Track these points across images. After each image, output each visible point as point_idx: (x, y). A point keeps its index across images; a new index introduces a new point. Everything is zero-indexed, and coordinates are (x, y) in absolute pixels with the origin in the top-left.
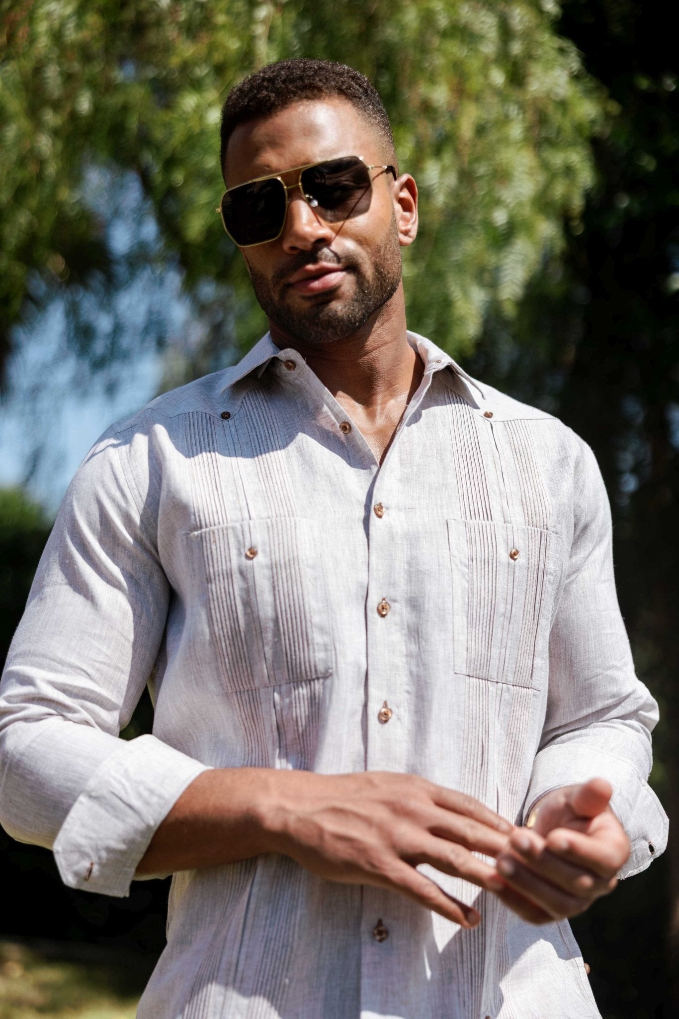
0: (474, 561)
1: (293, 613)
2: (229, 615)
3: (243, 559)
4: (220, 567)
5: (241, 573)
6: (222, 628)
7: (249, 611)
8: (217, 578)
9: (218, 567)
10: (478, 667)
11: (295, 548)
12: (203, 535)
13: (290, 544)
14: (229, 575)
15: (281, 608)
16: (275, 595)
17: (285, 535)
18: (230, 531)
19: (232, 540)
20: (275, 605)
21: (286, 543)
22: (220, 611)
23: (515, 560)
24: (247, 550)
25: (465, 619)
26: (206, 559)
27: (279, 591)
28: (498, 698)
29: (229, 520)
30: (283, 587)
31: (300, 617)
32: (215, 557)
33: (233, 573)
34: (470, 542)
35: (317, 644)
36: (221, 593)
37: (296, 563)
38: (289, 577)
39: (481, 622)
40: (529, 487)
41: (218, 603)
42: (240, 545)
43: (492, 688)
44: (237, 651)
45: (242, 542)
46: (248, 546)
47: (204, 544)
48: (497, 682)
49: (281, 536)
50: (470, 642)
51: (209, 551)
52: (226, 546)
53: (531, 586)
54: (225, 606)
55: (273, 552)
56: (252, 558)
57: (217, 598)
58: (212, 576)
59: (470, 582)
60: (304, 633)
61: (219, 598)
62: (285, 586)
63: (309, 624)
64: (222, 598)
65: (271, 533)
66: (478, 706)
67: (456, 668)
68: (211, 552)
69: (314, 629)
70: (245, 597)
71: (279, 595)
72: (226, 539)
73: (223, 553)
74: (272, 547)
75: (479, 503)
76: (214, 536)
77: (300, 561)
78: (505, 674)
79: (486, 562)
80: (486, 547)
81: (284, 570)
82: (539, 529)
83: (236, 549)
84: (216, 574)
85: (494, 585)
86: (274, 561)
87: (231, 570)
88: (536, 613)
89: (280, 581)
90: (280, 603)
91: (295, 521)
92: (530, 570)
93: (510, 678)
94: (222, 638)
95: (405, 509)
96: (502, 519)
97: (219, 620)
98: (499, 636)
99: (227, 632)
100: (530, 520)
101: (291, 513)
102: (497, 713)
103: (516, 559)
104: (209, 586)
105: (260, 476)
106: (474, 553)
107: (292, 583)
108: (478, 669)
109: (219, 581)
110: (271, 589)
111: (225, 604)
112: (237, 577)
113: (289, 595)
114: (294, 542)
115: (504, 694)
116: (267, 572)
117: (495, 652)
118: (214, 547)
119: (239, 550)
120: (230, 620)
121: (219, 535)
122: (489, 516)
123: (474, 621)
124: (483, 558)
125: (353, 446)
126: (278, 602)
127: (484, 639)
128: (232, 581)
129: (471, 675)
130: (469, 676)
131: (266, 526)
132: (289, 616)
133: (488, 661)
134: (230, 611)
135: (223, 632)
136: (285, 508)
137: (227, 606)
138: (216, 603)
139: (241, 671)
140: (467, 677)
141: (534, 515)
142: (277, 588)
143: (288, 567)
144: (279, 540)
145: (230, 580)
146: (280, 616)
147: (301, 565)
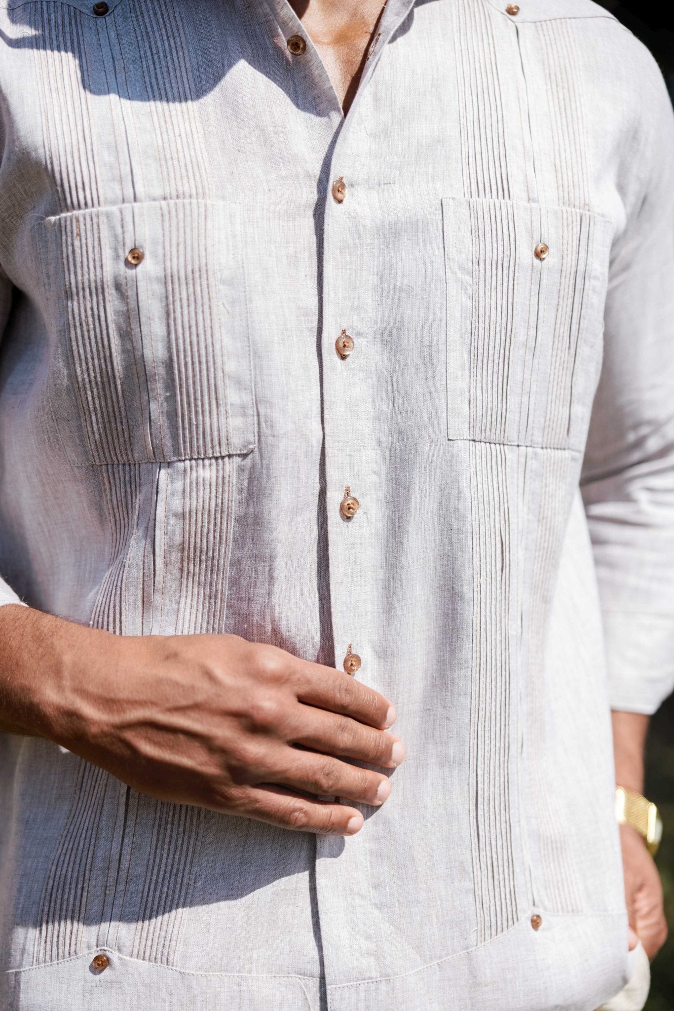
0: (482, 265)
1: (196, 354)
2: (98, 351)
3: (122, 265)
4: (86, 277)
5: (118, 287)
6: (88, 369)
7: (129, 346)
8: (81, 294)
9: (83, 276)
10: (488, 426)
11: (203, 253)
12: (63, 222)
13: (196, 245)
14: (100, 289)
15: (177, 345)
16: (168, 325)
17: (188, 230)
18: (103, 219)
19: (105, 234)
20: (169, 342)
21: (189, 242)
22: (84, 345)
23: (541, 260)
24: (127, 252)
25: (466, 356)
26: (65, 261)
27: (175, 319)
28: (522, 469)
29: (101, 199)
30: (182, 315)
31: (207, 362)
32: (78, 260)
33: (105, 286)
34: (477, 234)
35: (232, 405)
36: (86, 317)
37: (204, 276)
38: (192, 298)
39: (491, 358)
40: (567, 142)
41: (82, 331)
42: (118, 242)
43: (511, 454)
44: (110, 404)
45: (120, 238)
46: (129, 245)
47: (64, 238)
48: (518, 446)
49: (181, 231)
50: (473, 390)
51: (70, 248)
52: (96, 243)
53: (565, 299)
54: (92, 337)
55: (168, 257)
56: (136, 265)
57: (81, 324)
58: (74, 289)
59: (474, 298)
60: (213, 388)
61: (84, 324)
62: (186, 312)
63: (220, 374)
64: (88, 325)
65: (167, 225)
66: (490, 484)
67: (451, 432)
68: (73, 251)
69: (227, 381)
70: (124, 326)
71: (175, 325)
72: (96, 231)
73: (91, 255)
74: (167, 248)
75: (492, 170)
76: (78, 227)
77: (210, 273)
78: (529, 432)
79: (498, 265)
80: (500, 242)
81: (184, 287)
82: (578, 211)
83: (111, 248)
84: (80, 286)
85: (510, 300)
86: (169, 271)
87: (102, 282)
88: (572, 338)
89: (178, 304)
90: (177, 339)
91: (206, 205)
92: (564, 274)
93: (538, 438)
94: (88, 385)
95: (379, 185)
96: (524, 195)
97: (83, 357)
98: (519, 377)
99: (95, 377)
100: (566, 195)
101: (200, 191)
102: (521, 491)
103: (544, 259)
104: (69, 304)
105: (155, 118)
106: (482, 251)
107: (196, 309)
108: (488, 429)
109: (84, 297)
110: (163, 314)
111: (92, 333)
112: (111, 293)
113: (190, 327)
114: (202, 242)
115: (529, 463)
116: (158, 289)
117: (513, 401)
118: (77, 243)
119: (116, 250)
120: (99, 358)
121: (85, 225)
122: (505, 192)
123: (480, 358)
124: (495, 259)
125: (305, 77)
126: (173, 336)
127: (495, 383)
128: (104, 300)
129: (477, 438)
130: (474, 441)
131: (159, 212)
132: (189, 359)
133: (504, 417)
134: (100, 345)
135: (89, 375)
136: (192, 181)
137: (96, 337)
138: (79, 331)
139: (115, 436)
140: (472, 443)
141: (571, 188)
142: (172, 316)
143: (191, 282)
144: (178, 237)
145: (101, 297)
146: (175, 358)
147: (211, 280)
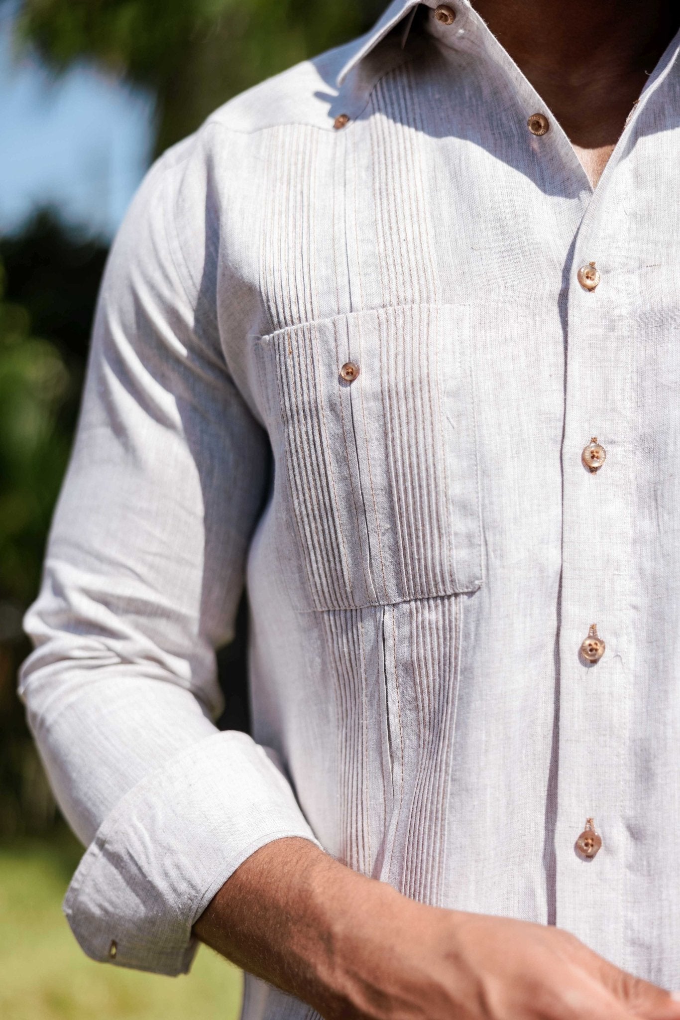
1: (416, 478)
2: (314, 480)
3: (336, 381)
4: (300, 398)
5: (333, 407)
7: (345, 473)
8: (296, 417)
9: (296, 397)
11: (425, 363)
12: (276, 341)
13: (416, 354)
14: (314, 412)
15: (396, 469)
16: (386, 447)
17: (408, 338)
18: (316, 334)
19: (318, 349)
20: (388, 465)
21: (408, 352)
22: (300, 474)
24: (341, 367)
26: (280, 383)
27: (393, 439)
29: (316, 312)
30: (401, 434)
31: (428, 485)
32: (291, 379)
33: (319, 407)
35: (456, 534)
36: (302, 443)
37: (426, 388)
38: (412, 414)
42: (332, 356)
44: (328, 541)
45: (334, 353)
46: (343, 360)
47: (278, 357)
49: (400, 340)
51: (283, 368)
52: (309, 359)
54: (308, 465)
55: (386, 370)
56: (351, 381)
57: (297, 451)
58: (289, 413)
60: (434, 515)
61: (299, 450)
62: (405, 430)
63: (442, 499)
64: (302, 452)
65: (384, 334)
68: (287, 371)
69: (451, 507)
70: (340, 450)
71: (394, 446)
72: (308, 348)
73: (304, 374)
74: (386, 360)
76: (291, 345)
77: (432, 384)
81: (403, 402)
83: (324, 365)
84: (294, 409)
86: (386, 386)
87: (316, 402)
89: (396, 421)
90: (395, 462)
91: (429, 310)
94: (306, 519)
95: (641, 268)
97: (299, 487)
99: (313, 510)
101: (425, 296)
104: (285, 429)
105: (380, 226)
107: (416, 426)
109: (299, 421)
110: (382, 435)
111: (308, 460)
112: (326, 414)
113: (409, 447)
116: (375, 406)
118: (290, 362)
119: (329, 366)
120: (316, 489)
121: (297, 341)
125: (552, 159)
126: (391, 458)
128: (319, 422)
131: (376, 321)
132: (409, 484)
134: (316, 473)
135: (307, 508)
136: (415, 286)
142: (390, 435)
143: (410, 396)
144: (396, 347)
145: (315, 420)
146: (394, 484)
147: (434, 392)
